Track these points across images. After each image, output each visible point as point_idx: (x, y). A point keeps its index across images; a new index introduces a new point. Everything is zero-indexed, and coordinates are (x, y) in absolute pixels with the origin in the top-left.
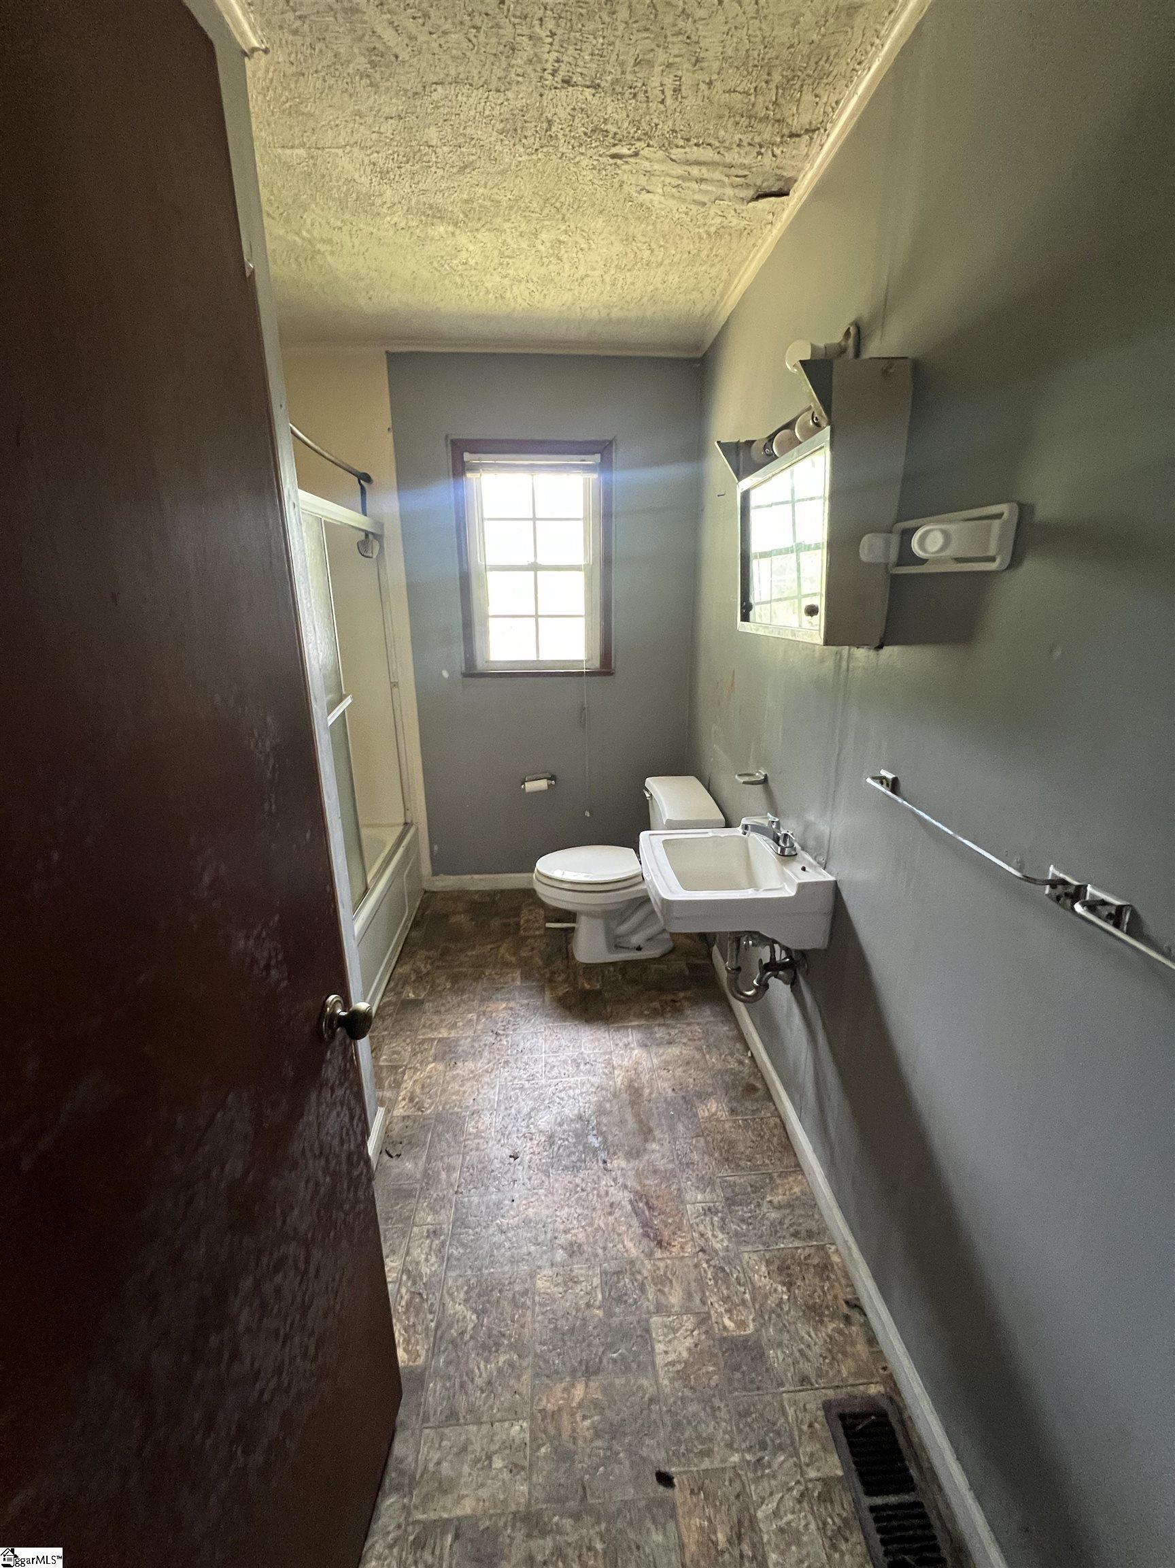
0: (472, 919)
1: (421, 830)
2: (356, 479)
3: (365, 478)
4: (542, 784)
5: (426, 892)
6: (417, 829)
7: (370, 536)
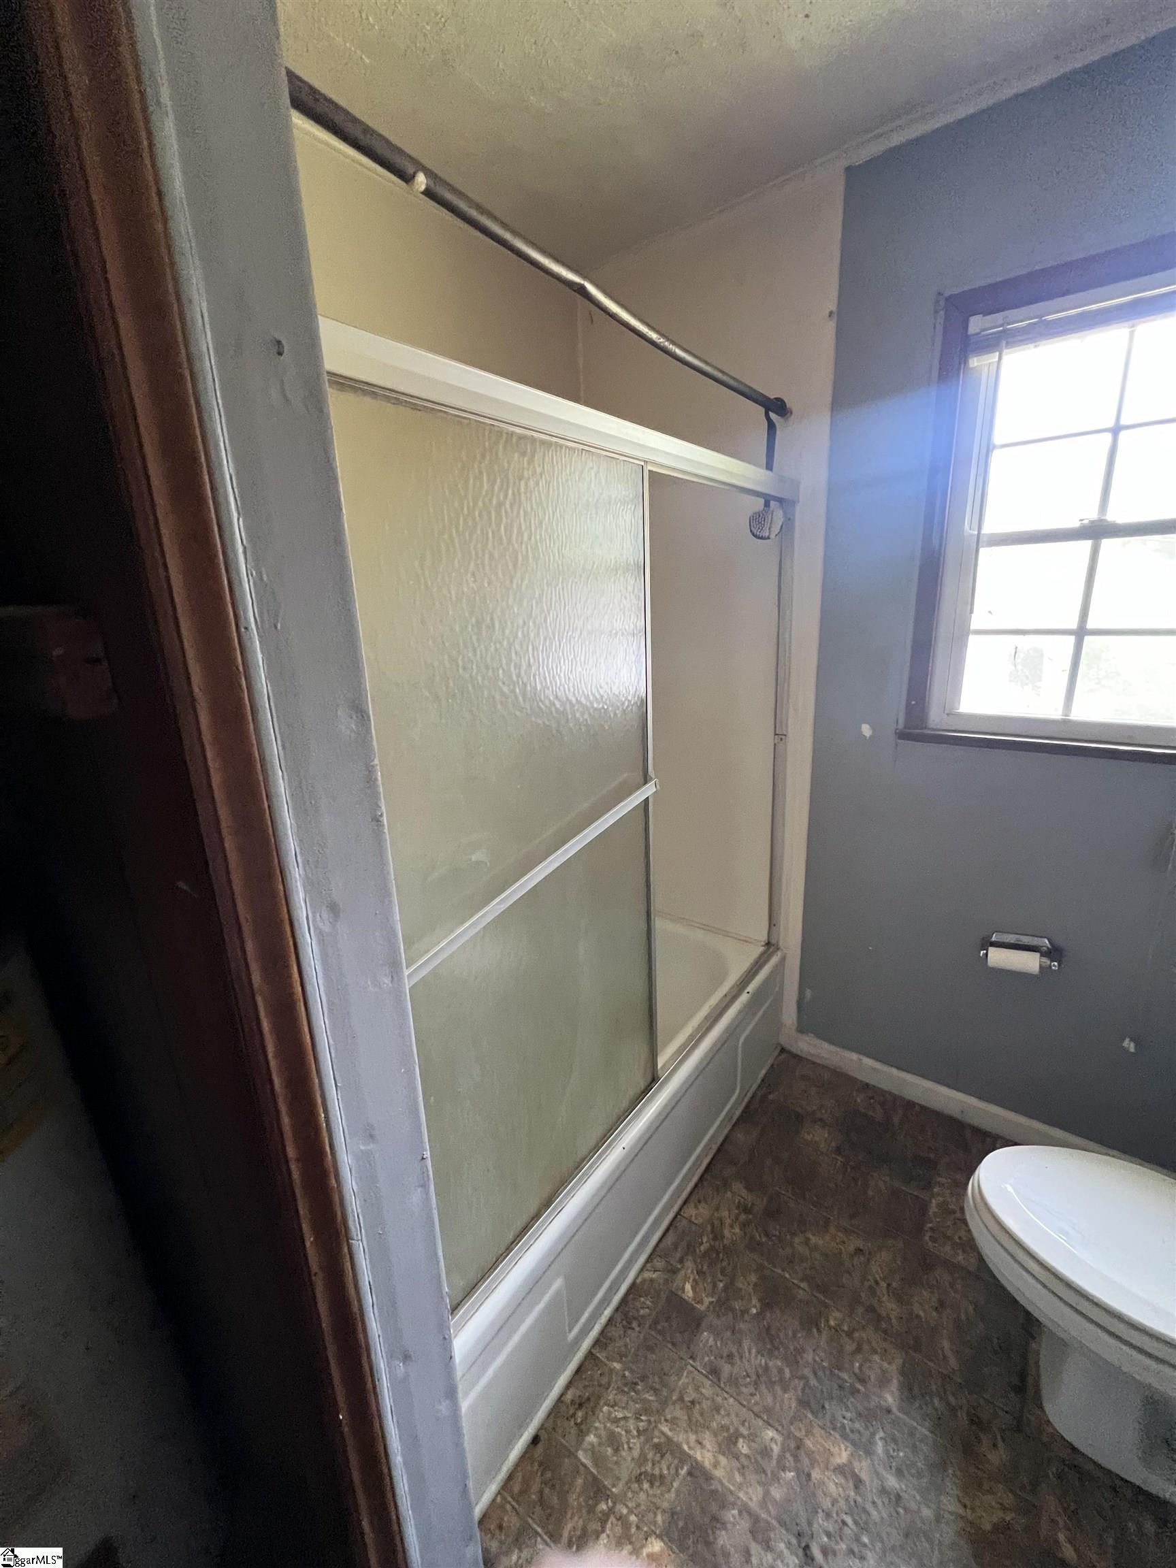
0: (838, 1150)
1: (788, 963)
2: (762, 410)
3: (776, 407)
4: (1029, 962)
5: (783, 1050)
6: (783, 959)
7: (772, 503)
